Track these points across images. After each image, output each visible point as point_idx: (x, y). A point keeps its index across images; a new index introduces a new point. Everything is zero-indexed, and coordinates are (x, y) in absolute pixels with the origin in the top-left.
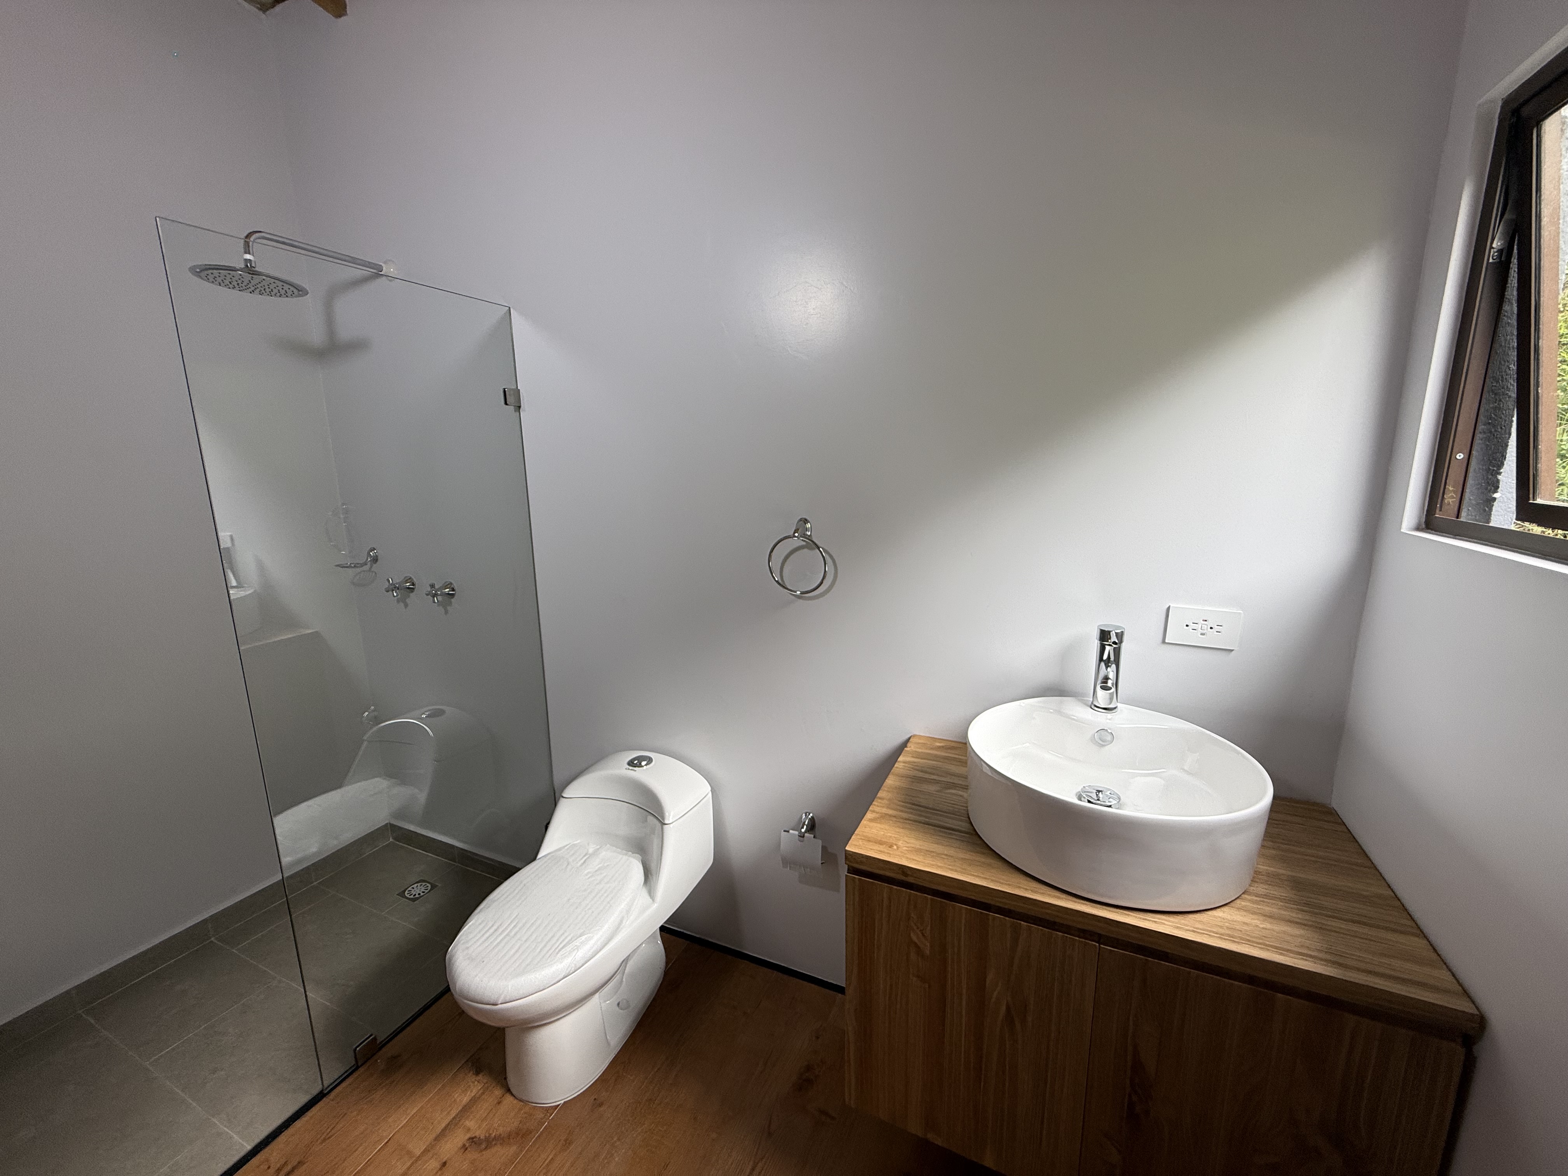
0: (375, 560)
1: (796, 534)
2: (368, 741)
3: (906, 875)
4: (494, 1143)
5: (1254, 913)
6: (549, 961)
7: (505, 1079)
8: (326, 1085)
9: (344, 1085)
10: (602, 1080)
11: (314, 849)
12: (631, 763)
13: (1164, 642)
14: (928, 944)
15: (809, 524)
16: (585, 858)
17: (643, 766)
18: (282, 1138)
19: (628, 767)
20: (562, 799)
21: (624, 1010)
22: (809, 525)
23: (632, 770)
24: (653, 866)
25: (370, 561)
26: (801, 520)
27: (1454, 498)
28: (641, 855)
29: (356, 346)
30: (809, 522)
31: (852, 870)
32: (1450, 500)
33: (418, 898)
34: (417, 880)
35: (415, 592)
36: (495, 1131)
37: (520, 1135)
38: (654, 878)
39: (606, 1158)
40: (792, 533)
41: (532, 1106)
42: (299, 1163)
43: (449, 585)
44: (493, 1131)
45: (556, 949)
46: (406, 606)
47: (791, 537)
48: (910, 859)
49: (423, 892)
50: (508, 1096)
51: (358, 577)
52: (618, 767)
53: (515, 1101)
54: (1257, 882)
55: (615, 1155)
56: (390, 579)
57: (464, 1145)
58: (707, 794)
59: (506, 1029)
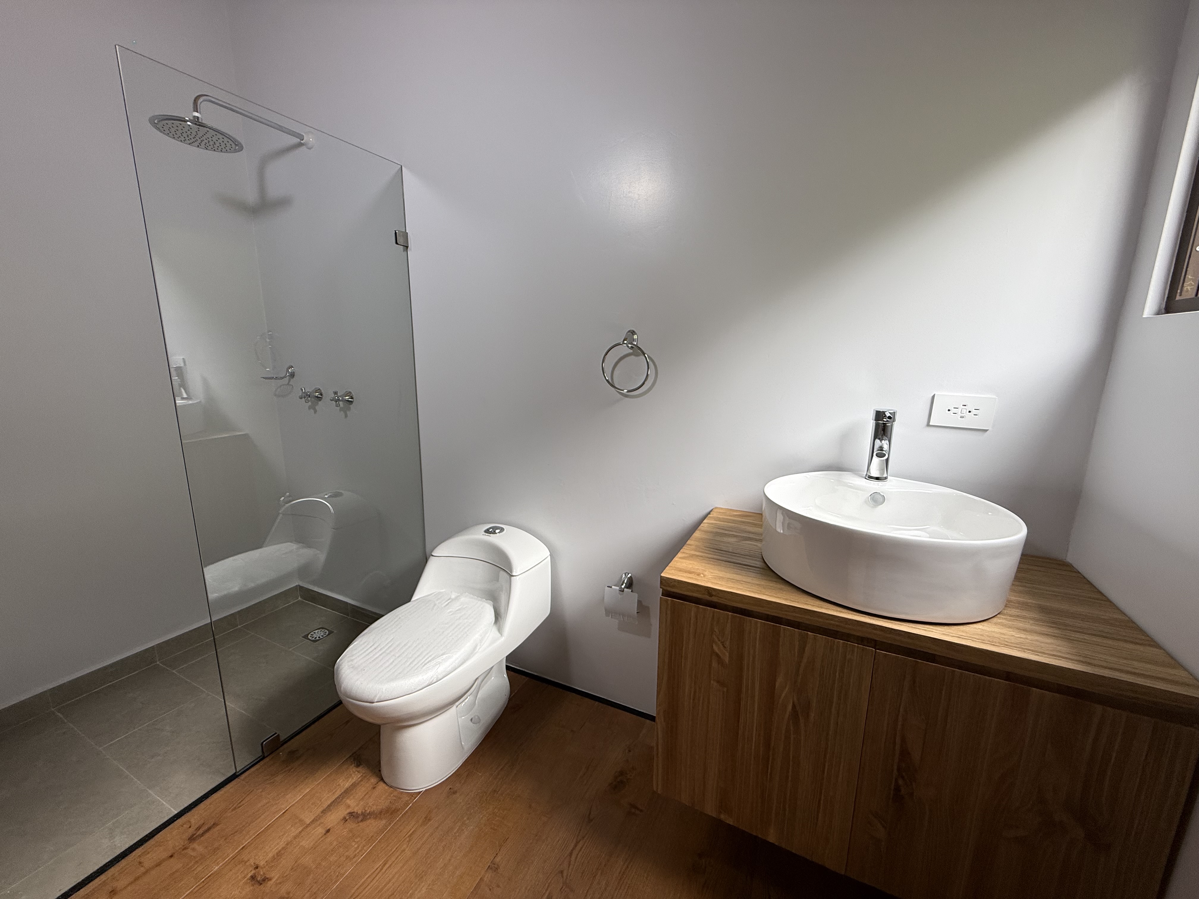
0: (292, 375)
1: (625, 342)
2: (283, 514)
3: (711, 595)
4: (368, 817)
5: (1010, 627)
6: (415, 672)
7: (380, 771)
8: (238, 770)
9: (252, 769)
10: (457, 775)
11: (236, 589)
12: (487, 531)
13: (928, 425)
14: (727, 654)
15: (636, 335)
16: (449, 601)
17: (496, 533)
18: (202, 806)
19: (484, 533)
20: (432, 558)
21: (476, 724)
22: (635, 337)
23: (487, 535)
24: (502, 610)
25: (288, 376)
26: (629, 331)
27: (1193, 285)
28: (492, 601)
29: (282, 203)
30: (637, 334)
31: (666, 593)
32: (1189, 288)
33: (318, 640)
34: (318, 627)
35: (322, 401)
36: (370, 808)
37: (389, 812)
38: (502, 620)
39: (457, 831)
40: (622, 341)
41: (400, 791)
42: (214, 824)
43: (349, 394)
44: (369, 808)
45: (422, 663)
46: (315, 412)
47: (621, 344)
48: (714, 583)
49: (322, 636)
50: (381, 783)
51: (279, 390)
52: (478, 534)
53: (387, 788)
54: (1010, 607)
55: (465, 830)
56: (303, 388)
57: (345, 818)
58: (547, 557)
59: (382, 726)
